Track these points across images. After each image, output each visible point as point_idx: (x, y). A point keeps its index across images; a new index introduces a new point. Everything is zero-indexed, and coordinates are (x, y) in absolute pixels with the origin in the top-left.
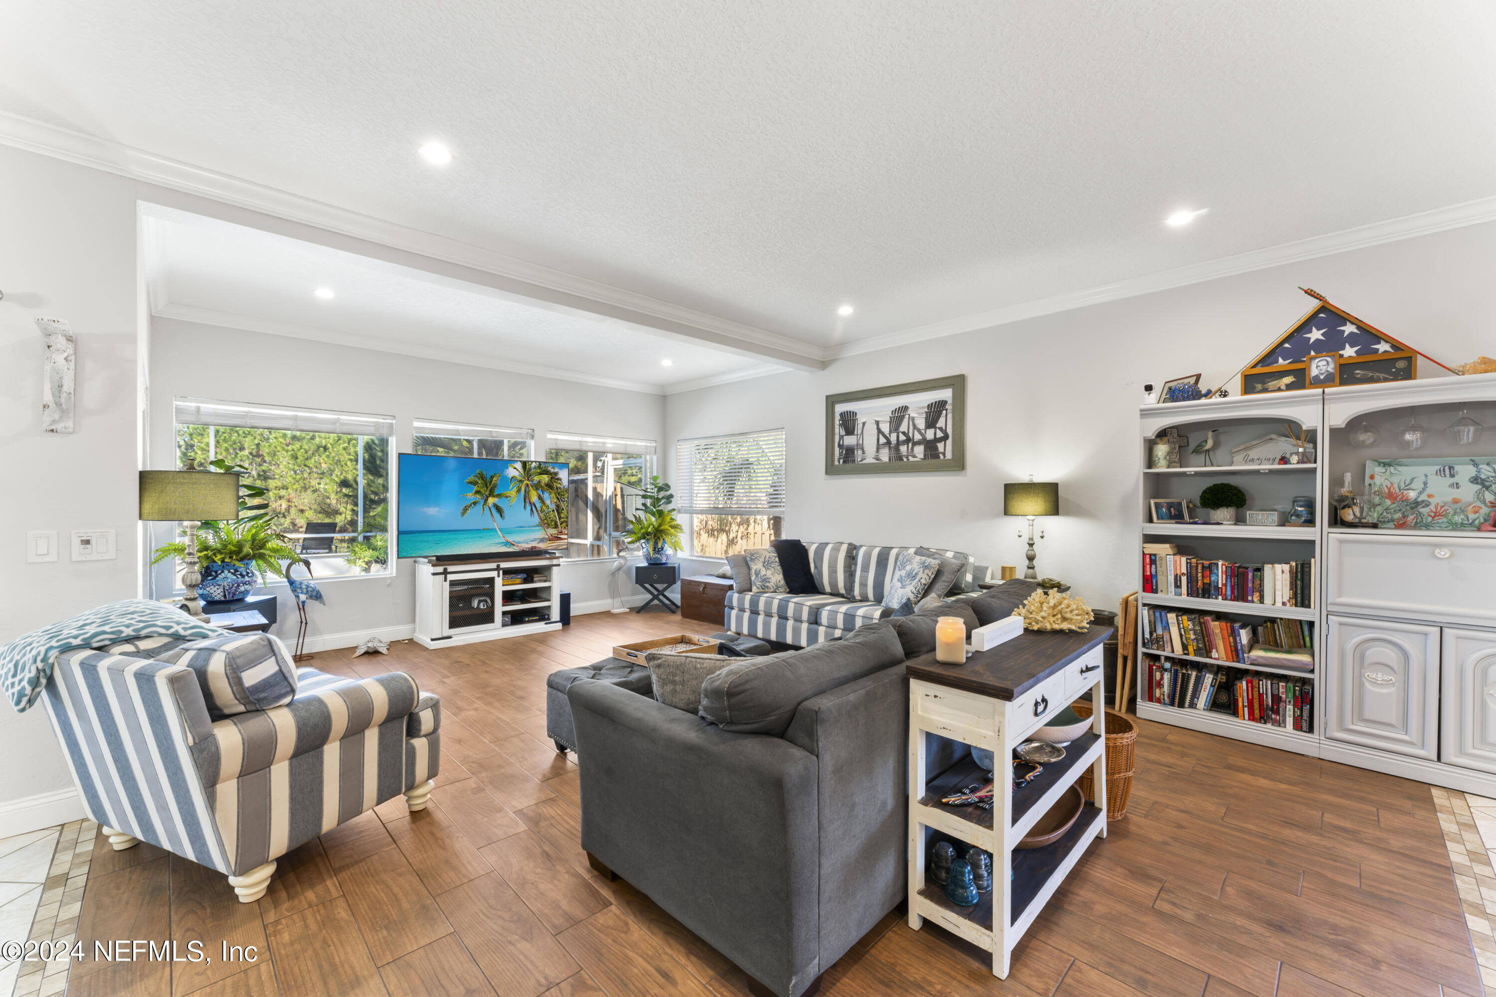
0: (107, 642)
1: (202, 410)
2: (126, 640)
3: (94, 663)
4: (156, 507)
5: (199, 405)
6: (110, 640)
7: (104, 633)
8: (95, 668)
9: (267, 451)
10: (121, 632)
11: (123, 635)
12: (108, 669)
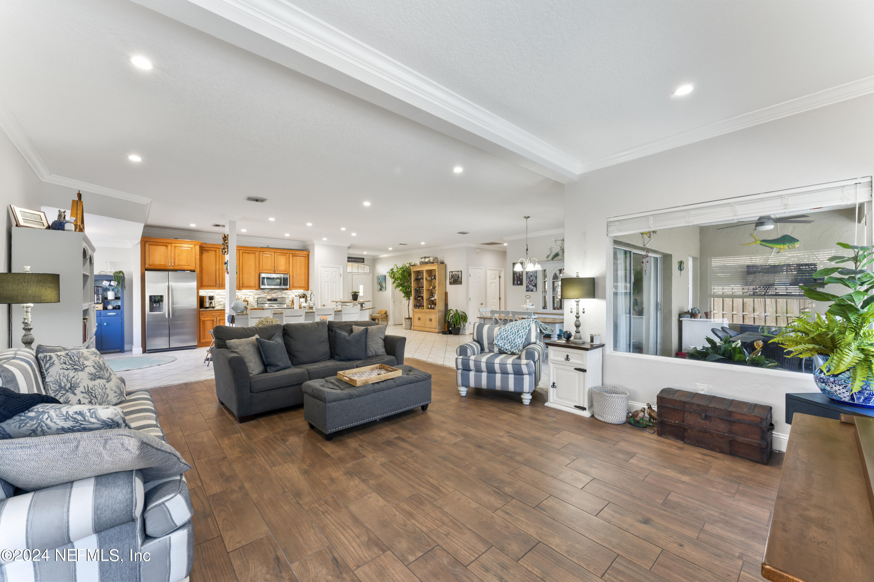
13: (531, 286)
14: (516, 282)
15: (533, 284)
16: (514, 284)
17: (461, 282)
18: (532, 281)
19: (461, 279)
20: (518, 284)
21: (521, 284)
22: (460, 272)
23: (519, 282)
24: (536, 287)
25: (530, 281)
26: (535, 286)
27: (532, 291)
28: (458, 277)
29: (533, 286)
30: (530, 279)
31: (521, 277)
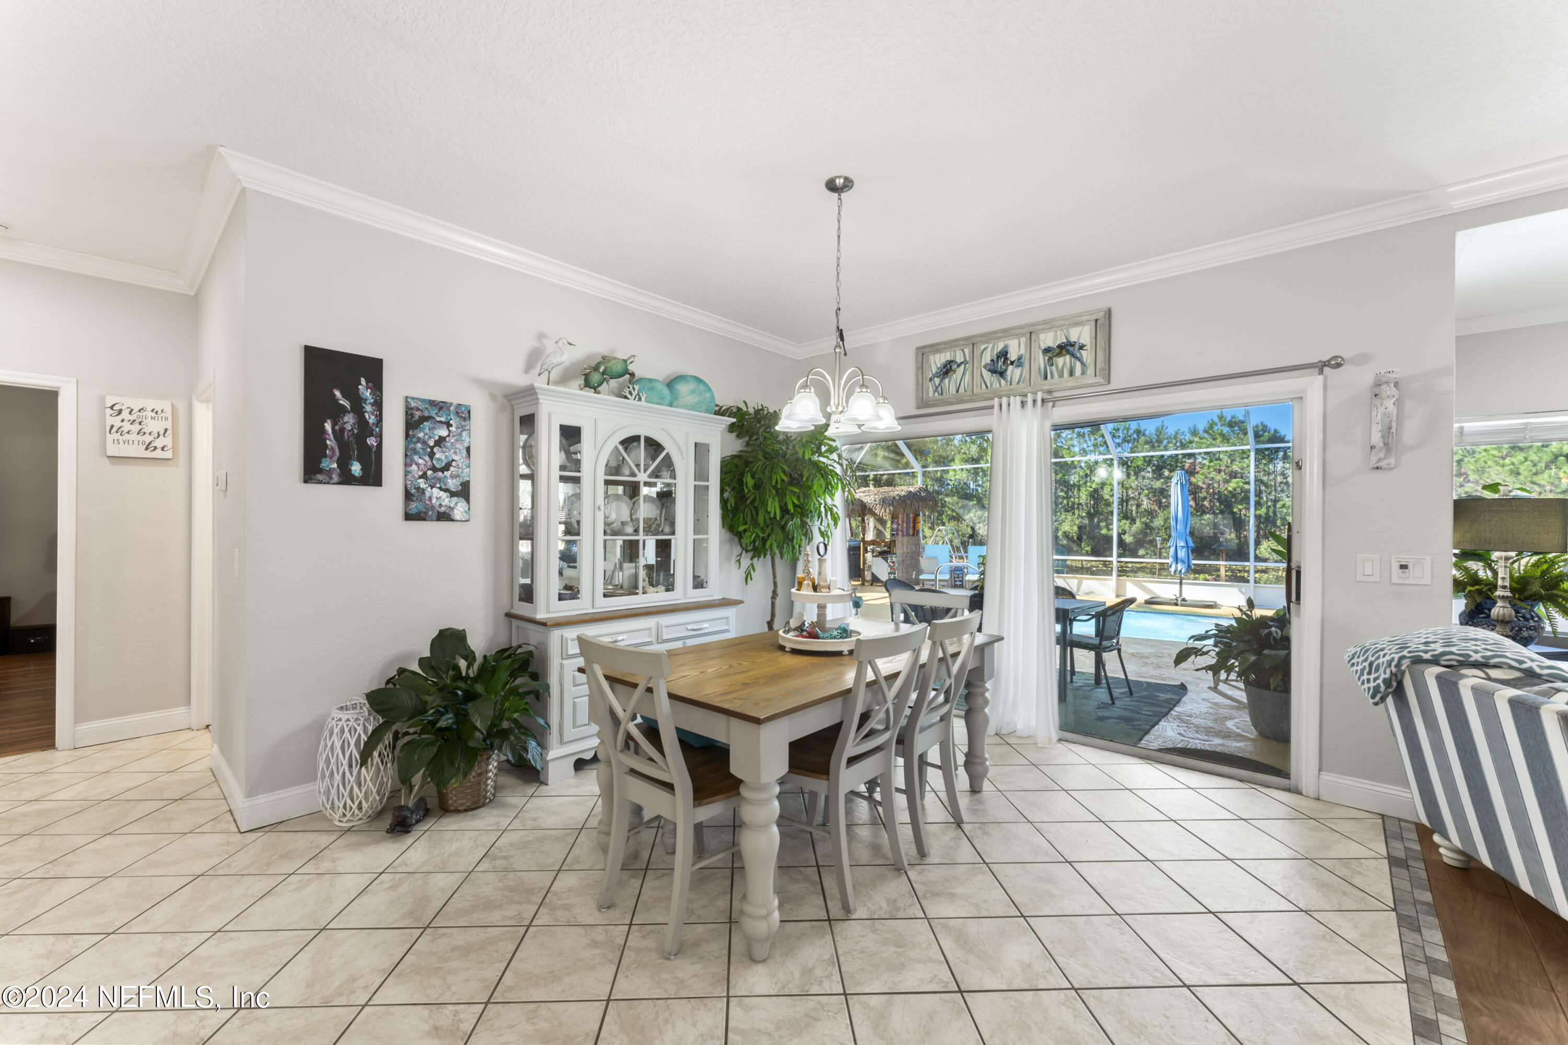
0: (1454, 663)
1: (1465, 429)
2: (1473, 665)
3: (1454, 680)
4: (1468, 535)
5: (1462, 424)
6: (1458, 661)
7: (1452, 653)
8: (1455, 685)
9: (1472, 467)
10: (1470, 656)
11: (1472, 659)
12: (1472, 688)
13: (436, 492)
14: (330, 465)
15: (453, 484)
18: (446, 467)
20: (347, 479)
21: (371, 478)
23: (355, 467)
24: (468, 500)
25: (434, 469)
26: (463, 493)
27: (443, 515)
29: (452, 494)
30: (431, 454)
31: (371, 440)
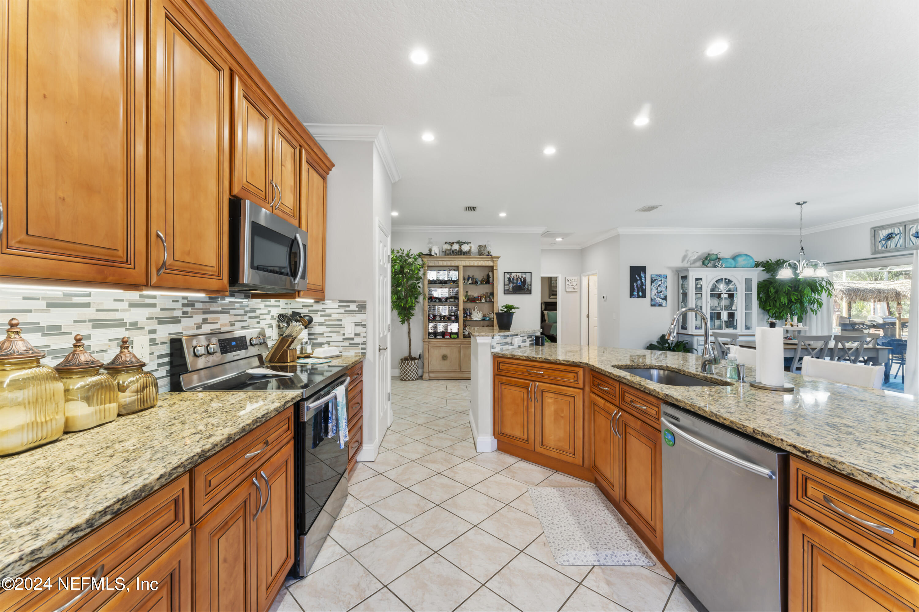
13: (658, 299)
14: (635, 293)
15: (662, 296)
16: (632, 295)
17: (531, 290)
18: (661, 292)
19: (531, 285)
20: (639, 297)
21: (644, 296)
22: (528, 275)
23: (640, 294)
24: (666, 301)
25: (658, 293)
26: (665, 299)
27: (660, 305)
28: (524, 282)
29: (662, 299)
30: (657, 289)
31: (644, 287)
